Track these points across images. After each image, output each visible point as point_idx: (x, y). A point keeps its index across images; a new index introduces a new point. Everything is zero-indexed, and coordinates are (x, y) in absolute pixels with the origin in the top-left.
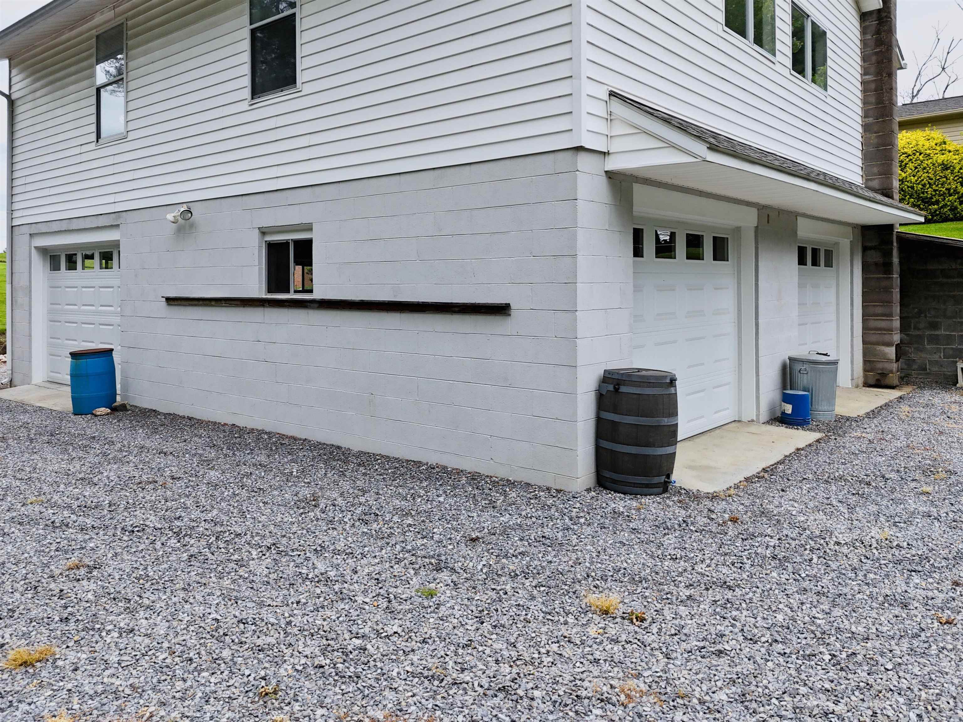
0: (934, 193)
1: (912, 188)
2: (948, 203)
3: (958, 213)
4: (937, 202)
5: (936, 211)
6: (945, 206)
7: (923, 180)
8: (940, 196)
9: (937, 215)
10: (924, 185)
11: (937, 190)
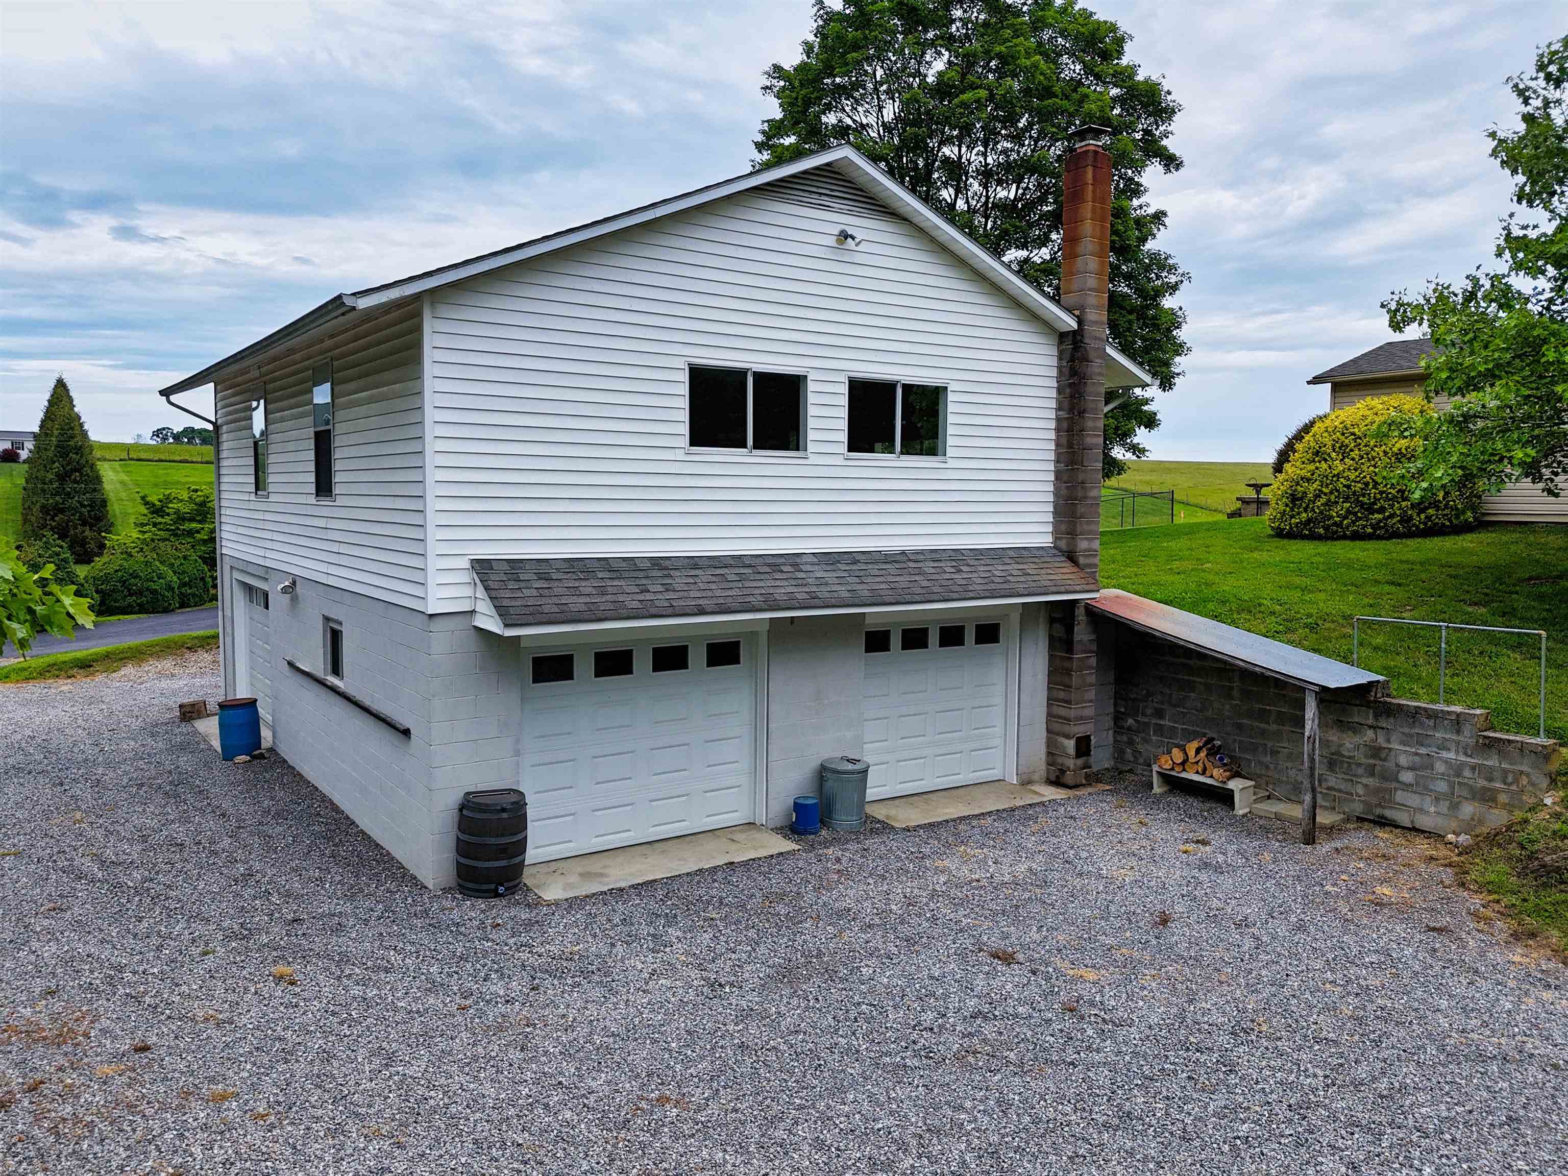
0: (1378, 496)
1: (1348, 487)
2: (1398, 512)
3: (1414, 525)
4: (1382, 510)
5: (1380, 521)
6: (1392, 516)
7: (1365, 477)
8: (1387, 499)
9: (1381, 528)
10: (1367, 484)
11: (1384, 492)
